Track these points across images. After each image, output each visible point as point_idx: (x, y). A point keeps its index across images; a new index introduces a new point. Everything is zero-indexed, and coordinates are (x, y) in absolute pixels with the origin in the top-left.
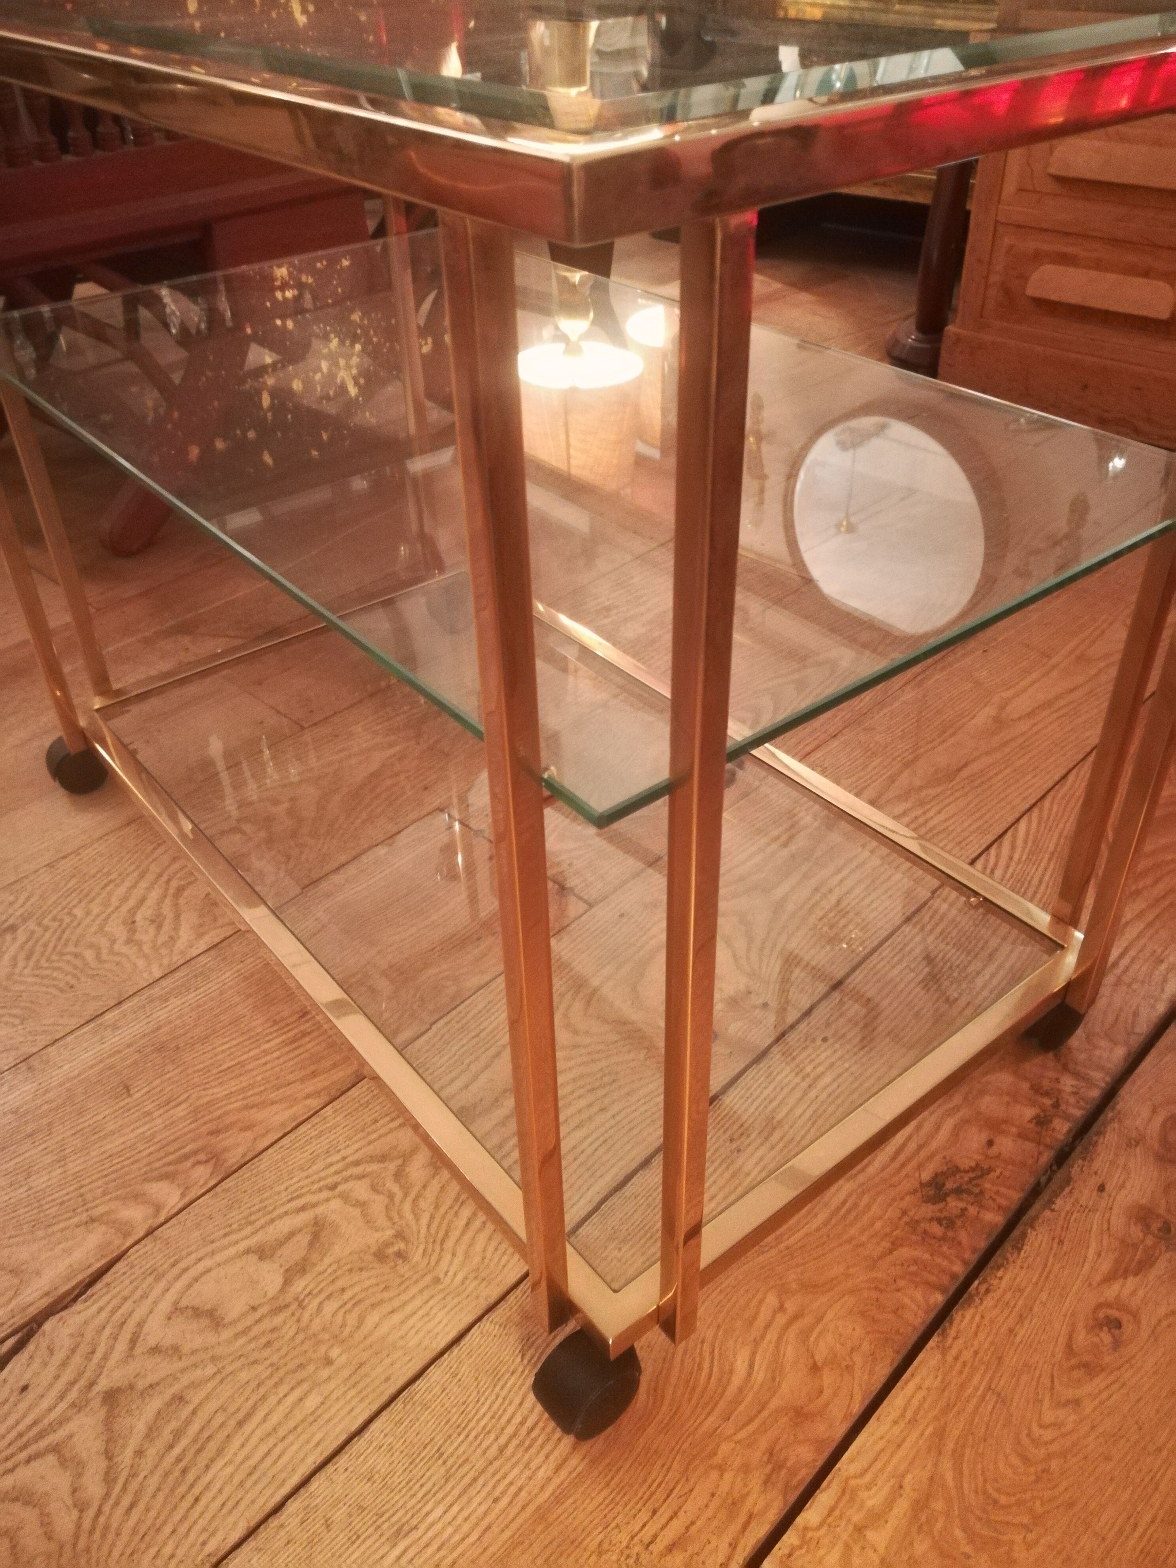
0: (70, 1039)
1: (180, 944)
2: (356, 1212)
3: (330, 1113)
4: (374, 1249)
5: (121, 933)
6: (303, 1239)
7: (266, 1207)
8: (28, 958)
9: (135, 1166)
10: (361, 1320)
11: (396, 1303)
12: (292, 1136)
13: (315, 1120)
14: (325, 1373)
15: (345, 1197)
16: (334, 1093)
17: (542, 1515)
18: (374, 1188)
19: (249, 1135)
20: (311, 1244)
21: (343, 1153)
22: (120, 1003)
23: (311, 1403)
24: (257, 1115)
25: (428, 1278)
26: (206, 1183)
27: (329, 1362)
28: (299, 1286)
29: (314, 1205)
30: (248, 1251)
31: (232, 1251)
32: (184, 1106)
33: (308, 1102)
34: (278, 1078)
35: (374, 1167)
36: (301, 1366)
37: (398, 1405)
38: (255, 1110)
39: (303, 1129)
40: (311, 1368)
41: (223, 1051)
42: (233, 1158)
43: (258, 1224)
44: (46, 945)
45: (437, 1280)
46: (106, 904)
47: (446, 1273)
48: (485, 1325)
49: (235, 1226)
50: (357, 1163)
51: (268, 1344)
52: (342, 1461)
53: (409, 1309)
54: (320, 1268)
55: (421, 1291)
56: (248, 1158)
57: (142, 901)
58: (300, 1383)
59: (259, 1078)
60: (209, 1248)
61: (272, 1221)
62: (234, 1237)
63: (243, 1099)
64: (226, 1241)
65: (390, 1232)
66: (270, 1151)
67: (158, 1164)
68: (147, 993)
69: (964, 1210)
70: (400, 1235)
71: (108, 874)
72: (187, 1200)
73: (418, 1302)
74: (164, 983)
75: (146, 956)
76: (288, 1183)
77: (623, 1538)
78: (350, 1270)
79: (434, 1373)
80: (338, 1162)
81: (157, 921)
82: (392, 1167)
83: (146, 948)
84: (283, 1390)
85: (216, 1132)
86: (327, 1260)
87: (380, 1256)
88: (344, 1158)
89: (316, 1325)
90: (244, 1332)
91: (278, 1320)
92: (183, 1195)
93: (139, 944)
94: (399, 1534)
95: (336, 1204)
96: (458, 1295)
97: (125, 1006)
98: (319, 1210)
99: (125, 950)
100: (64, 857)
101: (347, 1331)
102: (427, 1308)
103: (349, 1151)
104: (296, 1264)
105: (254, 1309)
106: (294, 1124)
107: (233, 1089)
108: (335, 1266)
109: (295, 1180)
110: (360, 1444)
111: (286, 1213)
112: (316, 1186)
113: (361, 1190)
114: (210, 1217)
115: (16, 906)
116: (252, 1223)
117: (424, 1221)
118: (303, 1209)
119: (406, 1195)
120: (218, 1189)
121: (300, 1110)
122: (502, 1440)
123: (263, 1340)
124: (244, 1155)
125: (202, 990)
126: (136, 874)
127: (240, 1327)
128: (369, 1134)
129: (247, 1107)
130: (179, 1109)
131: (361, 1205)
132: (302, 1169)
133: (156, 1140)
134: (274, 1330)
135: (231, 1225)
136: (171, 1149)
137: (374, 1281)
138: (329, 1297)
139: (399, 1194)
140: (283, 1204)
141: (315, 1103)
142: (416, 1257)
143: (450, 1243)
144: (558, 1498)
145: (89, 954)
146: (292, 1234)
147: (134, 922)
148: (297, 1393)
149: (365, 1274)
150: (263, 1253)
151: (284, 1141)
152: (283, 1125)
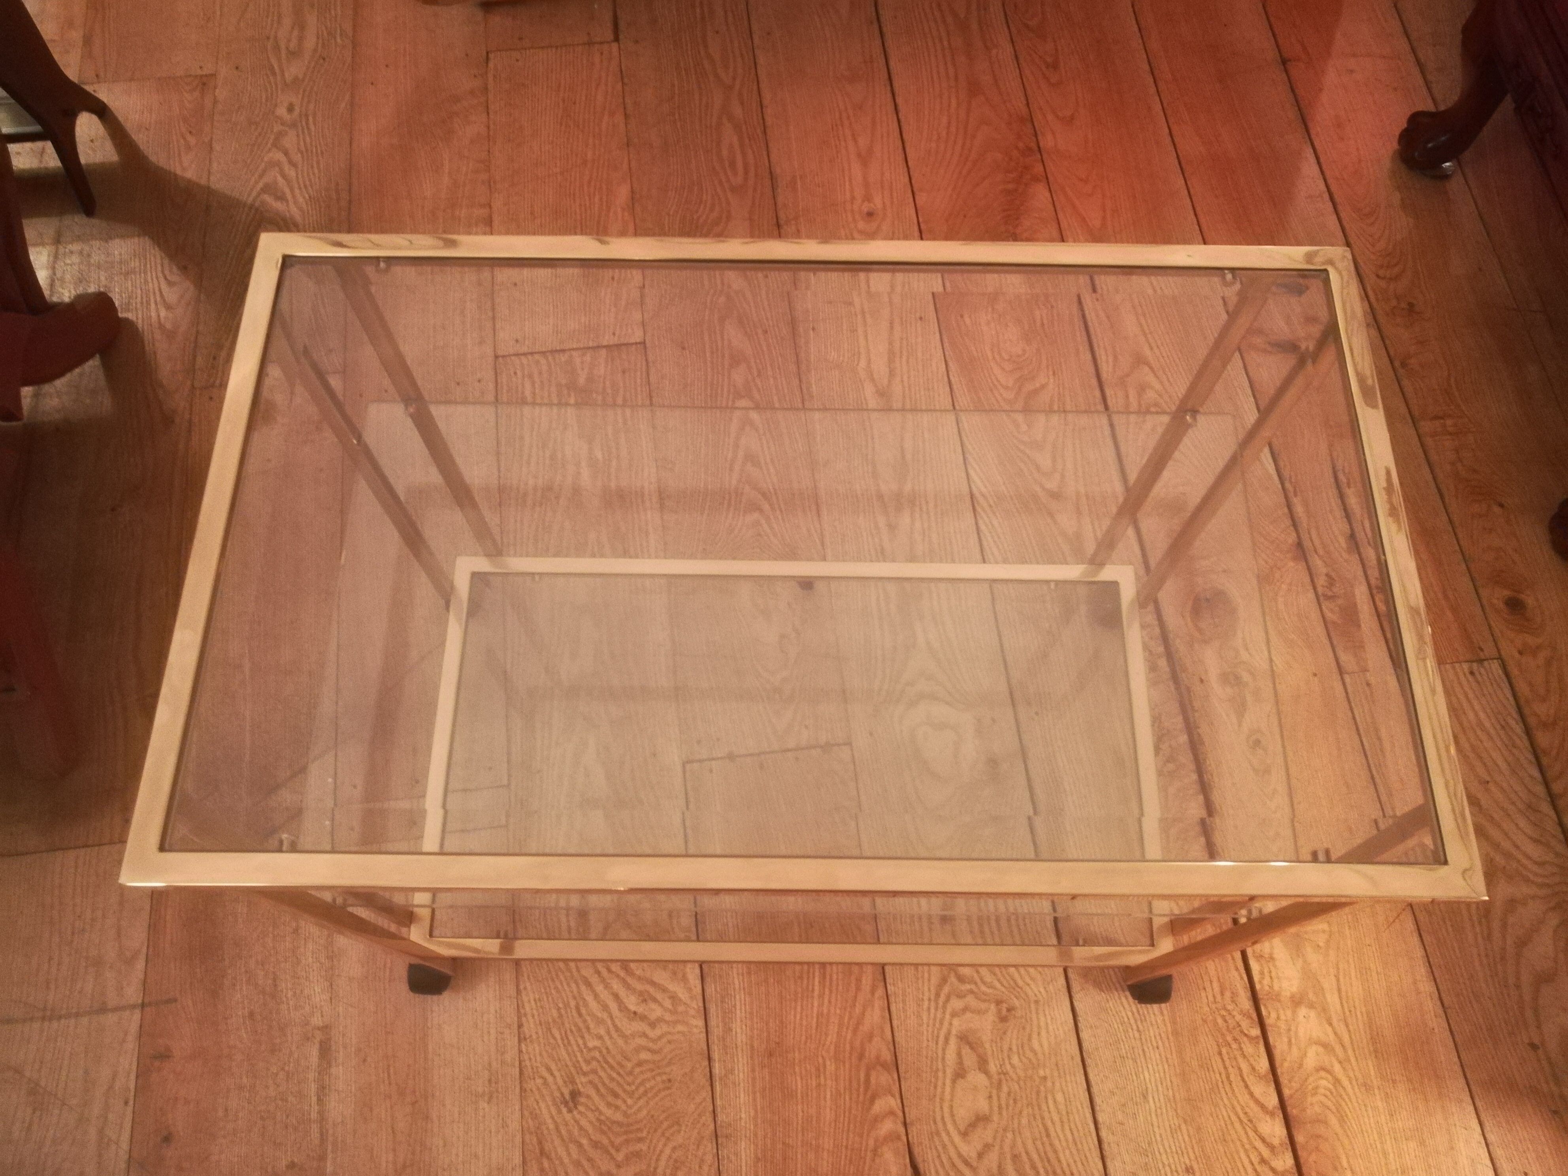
0: (718, 1102)
1: (683, 995)
2: (968, 1015)
3: (893, 988)
4: (996, 1020)
5: (638, 1026)
6: (966, 1050)
7: (932, 1058)
8: (616, 1095)
9: (853, 1112)
10: (1033, 1050)
11: (1035, 1029)
12: (894, 1016)
13: (892, 999)
14: (1049, 1084)
15: (954, 1015)
16: (881, 978)
17: (1176, 1033)
18: (960, 996)
19: (876, 1040)
20: (972, 1048)
21: (926, 998)
22: (710, 1059)
23: (1060, 1097)
24: (865, 1028)
25: (1033, 1006)
26: (893, 1080)
27: (1045, 1078)
28: (993, 1068)
29: (949, 1033)
30: (954, 1081)
31: (948, 1089)
32: (828, 1063)
33: (877, 995)
34: (847, 1001)
35: (946, 989)
36: (1038, 1093)
37: (1088, 1061)
38: (861, 1027)
39: (893, 1008)
40: (1042, 1088)
41: (801, 1019)
42: (887, 1056)
43: (940, 1066)
44: (612, 1079)
45: (1037, 1002)
46: (600, 1022)
47: (1036, 995)
48: (1077, 997)
49: (933, 1080)
50: (938, 995)
51: (1015, 1101)
52: (1098, 1100)
53: (1042, 1024)
54: (989, 1052)
55: (1037, 1013)
56: (892, 1049)
57: (616, 996)
58: (1046, 1098)
59: (838, 1011)
60: (938, 1100)
61: (943, 1059)
62: (940, 1083)
63: (847, 1028)
64: (939, 1090)
65: (993, 1006)
66: (896, 1034)
67: (861, 1098)
68: (714, 1038)
69: (1170, 746)
70: (998, 1003)
71: (567, 1005)
72: (898, 1096)
73: (1042, 1019)
74: (713, 1022)
75: (676, 1022)
76: (925, 1038)
77: (1206, 1009)
78: (1001, 1038)
79: (1084, 1035)
80: (929, 1004)
81: (645, 998)
82: (953, 979)
83: (668, 1017)
84: (1044, 1107)
85: (861, 1057)
86: (987, 1046)
87: (1003, 1019)
88: (930, 1000)
89: (1021, 1074)
90: (1000, 1107)
91: (1005, 1089)
92: (893, 1096)
93: (660, 1020)
94: (1145, 1097)
95: (956, 1022)
96: (1052, 998)
97: (716, 1056)
98: (954, 1032)
99: (658, 1032)
100: (520, 1026)
101: (1034, 1060)
102: (1049, 1017)
103: (927, 994)
104: (979, 1062)
105: (990, 1097)
106: (887, 1011)
107: (836, 1030)
108: (994, 1045)
109: (925, 1033)
110: (1095, 1090)
111: (944, 1050)
112: (937, 1025)
113: (956, 1004)
114: (918, 1089)
115: (550, 1079)
116: (938, 1070)
117: (998, 985)
118: (947, 1039)
119: (976, 983)
120: (902, 1075)
121: (879, 1003)
122: (1135, 1027)
123: (1011, 1102)
124: (889, 1049)
125: (738, 1004)
126: (583, 988)
127: (996, 1109)
128: (923, 977)
129: (855, 1031)
130: (828, 1067)
131: (965, 1009)
132: (921, 1025)
133: (842, 1091)
134: (1009, 1094)
135: (931, 1082)
136: (855, 1084)
137: (1015, 1032)
138: (1009, 1058)
139: (973, 987)
140: (937, 1048)
141: (880, 992)
142: (1016, 1003)
143: (1020, 983)
144: (1174, 1022)
145: (644, 1056)
146: (959, 1055)
147: (635, 1013)
148: (1051, 1102)
149: (1009, 1033)
150: (960, 1074)
151: (895, 1023)
152: (883, 1017)
